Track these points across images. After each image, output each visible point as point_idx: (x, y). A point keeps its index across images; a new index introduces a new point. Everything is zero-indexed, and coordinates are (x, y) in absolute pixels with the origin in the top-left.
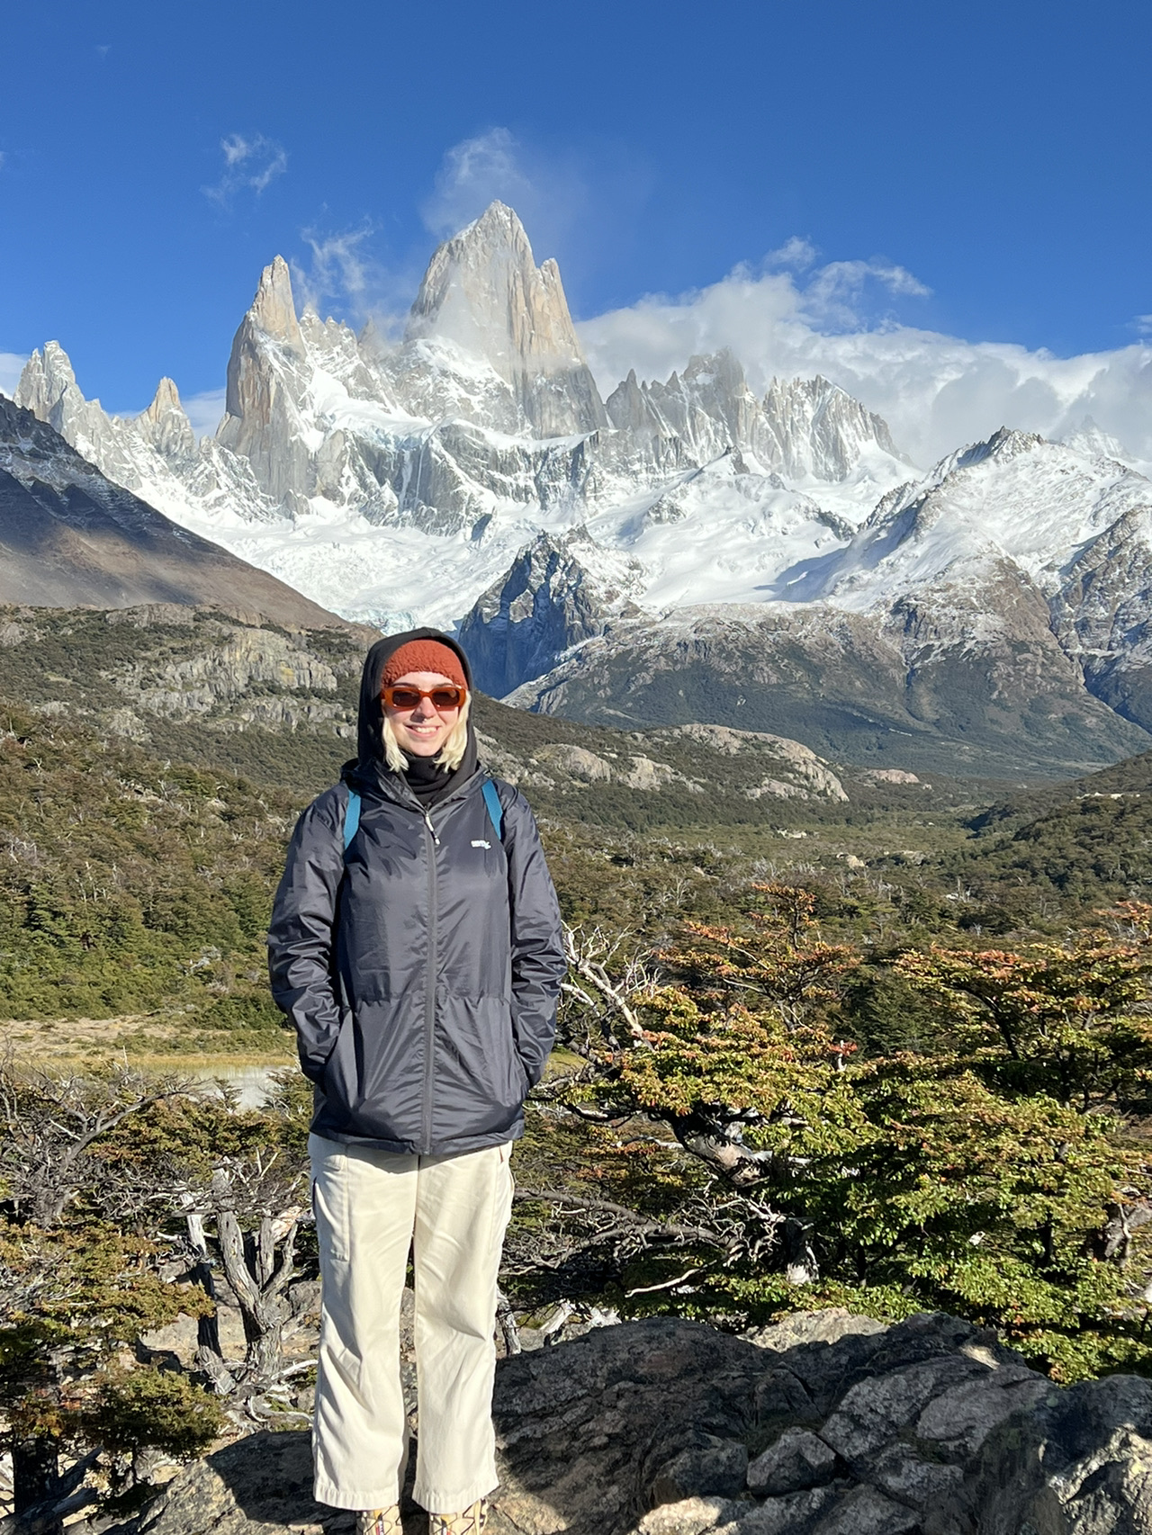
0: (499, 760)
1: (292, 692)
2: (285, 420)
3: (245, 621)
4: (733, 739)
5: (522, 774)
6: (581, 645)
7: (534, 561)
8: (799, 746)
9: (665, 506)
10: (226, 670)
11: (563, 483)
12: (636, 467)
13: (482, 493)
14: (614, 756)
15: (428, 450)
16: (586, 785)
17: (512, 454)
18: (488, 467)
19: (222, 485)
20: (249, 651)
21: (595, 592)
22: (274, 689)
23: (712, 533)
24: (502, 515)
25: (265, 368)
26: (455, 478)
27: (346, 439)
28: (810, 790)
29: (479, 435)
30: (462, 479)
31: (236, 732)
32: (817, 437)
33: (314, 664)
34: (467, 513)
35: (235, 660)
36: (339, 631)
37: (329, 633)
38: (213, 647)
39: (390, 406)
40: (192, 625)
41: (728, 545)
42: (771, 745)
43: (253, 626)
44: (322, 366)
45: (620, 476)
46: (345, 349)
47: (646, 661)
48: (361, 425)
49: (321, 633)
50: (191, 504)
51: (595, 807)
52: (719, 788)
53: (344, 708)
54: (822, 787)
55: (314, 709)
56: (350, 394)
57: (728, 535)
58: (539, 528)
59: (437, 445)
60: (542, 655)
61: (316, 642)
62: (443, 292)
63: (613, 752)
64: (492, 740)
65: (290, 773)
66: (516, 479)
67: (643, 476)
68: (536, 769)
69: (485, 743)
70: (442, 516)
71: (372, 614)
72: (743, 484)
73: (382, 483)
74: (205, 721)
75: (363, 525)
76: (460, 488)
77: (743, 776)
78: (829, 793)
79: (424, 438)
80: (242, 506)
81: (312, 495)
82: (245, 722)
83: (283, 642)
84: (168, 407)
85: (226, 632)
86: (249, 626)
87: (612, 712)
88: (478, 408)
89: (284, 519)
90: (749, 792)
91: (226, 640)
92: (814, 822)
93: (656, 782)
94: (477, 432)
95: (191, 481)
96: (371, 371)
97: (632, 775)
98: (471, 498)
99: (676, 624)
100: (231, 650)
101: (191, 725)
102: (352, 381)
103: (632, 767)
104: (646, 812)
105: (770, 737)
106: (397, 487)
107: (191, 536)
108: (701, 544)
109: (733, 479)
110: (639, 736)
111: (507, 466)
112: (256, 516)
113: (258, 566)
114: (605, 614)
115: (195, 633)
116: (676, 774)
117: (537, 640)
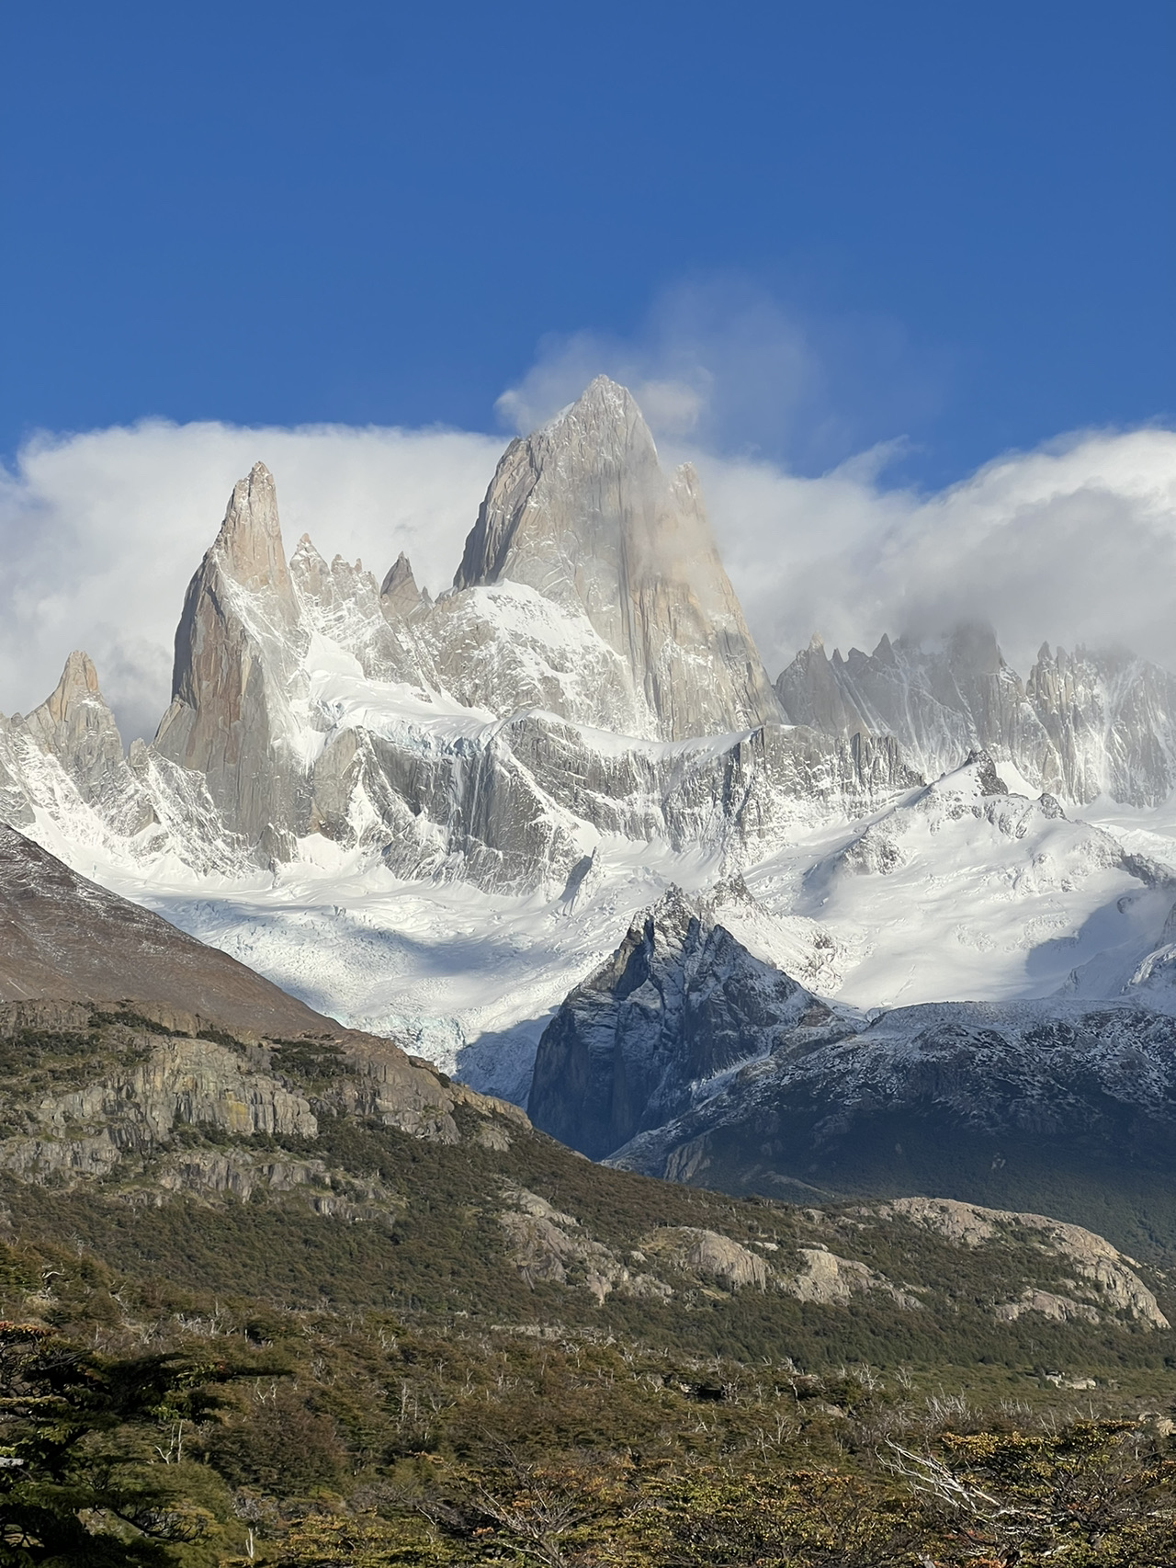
0: (582, 1252)
1: (244, 1141)
2: (264, 715)
3: (172, 1029)
4: (978, 1223)
5: (619, 1277)
6: (735, 1069)
7: (658, 935)
8: (1090, 1237)
9: (871, 845)
10: (137, 1106)
11: (708, 810)
12: (825, 783)
13: (576, 826)
14: (773, 1247)
15: (489, 758)
16: (725, 1295)
17: (626, 763)
18: (586, 785)
19: (161, 817)
20: (176, 1073)
21: (758, 986)
22: (214, 1136)
23: (947, 890)
24: (608, 861)
25: (235, 634)
26: (534, 800)
27: (359, 744)
28: (1103, 1309)
29: (571, 735)
30: (544, 804)
31: (150, 1207)
32: (1117, 737)
33: (280, 1097)
34: (552, 859)
35: (153, 1090)
36: (326, 1043)
37: (309, 1045)
38: (120, 1069)
39: (429, 691)
40: (86, 1033)
41: (975, 908)
42: (1043, 1234)
43: (185, 1035)
44: (323, 631)
45: (799, 798)
46: (360, 604)
47: (841, 1095)
48: (384, 720)
49: (296, 1045)
50: (112, 847)
51: (739, 1332)
52: (949, 1301)
53: (328, 1169)
54: (1124, 1304)
55: (279, 1168)
56: (367, 674)
57: (973, 893)
58: (667, 880)
59: (503, 751)
60: (670, 1086)
61: (285, 1059)
62: (518, 514)
63: (770, 1240)
64: (571, 1220)
65: (237, 1276)
66: (631, 804)
67: (836, 797)
68: (639, 1268)
69: (557, 1225)
70: (512, 862)
71: (397, 1022)
72: (997, 812)
73: (417, 811)
74: (101, 1191)
75: (383, 878)
76: (541, 818)
77: (989, 1283)
78: (1135, 1314)
79: (484, 742)
80: (193, 851)
81: (303, 832)
82: (166, 1191)
83: (230, 1059)
84: (81, 697)
85: (140, 1043)
86: (179, 1034)
87: (785, 1179)
88: (570, 695)
89: (258, 871)
90: (998, 1310)
91: (138, 1057)
92: (1110, 1363)
93: (844, 1291)
94: (569, 730)
95: (112, 812)
96: (400, 637)
97: (801, 1278)
98: (559, 834)
99: (892, 1035)
100: (147, 1072)
101: (78, 1197)
102: (371, 653)
103: (803, 1265)
104: (826, 1341)
105: (1040, 1221)
106: (441, 816)
107: (106, 896)
108: (928, 907)
109: (979, 802)
110: (816, 1214)
111: (617, 782)
112: (215, 865)
113: (215, 945)
114: (773, 1019)
115: (89, 1045)
116: (876, 1277)
117: (663, 1063)
